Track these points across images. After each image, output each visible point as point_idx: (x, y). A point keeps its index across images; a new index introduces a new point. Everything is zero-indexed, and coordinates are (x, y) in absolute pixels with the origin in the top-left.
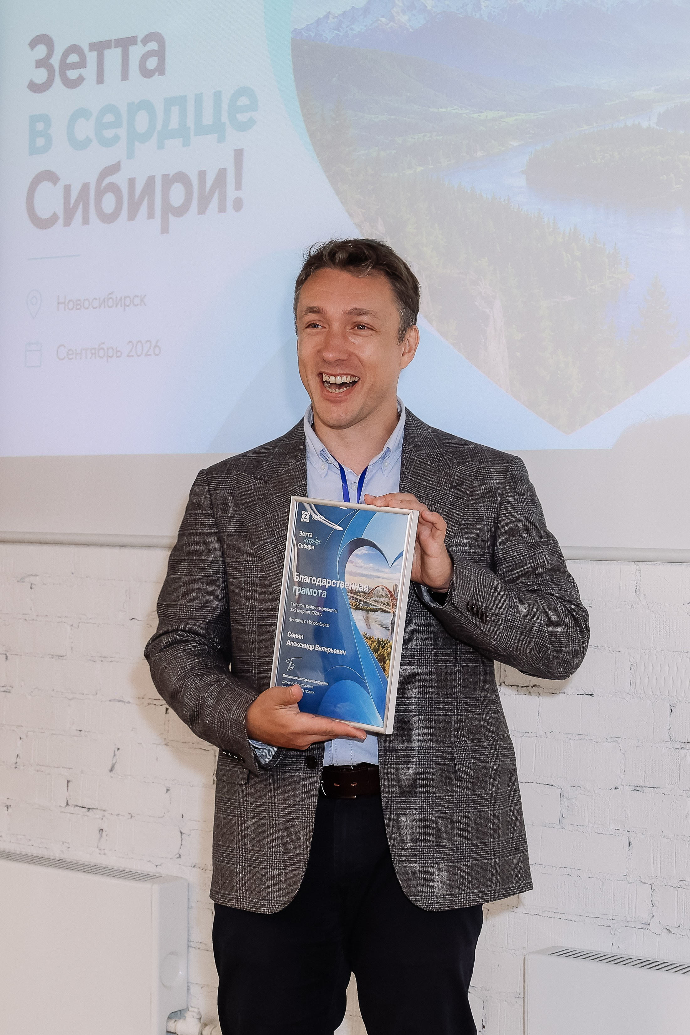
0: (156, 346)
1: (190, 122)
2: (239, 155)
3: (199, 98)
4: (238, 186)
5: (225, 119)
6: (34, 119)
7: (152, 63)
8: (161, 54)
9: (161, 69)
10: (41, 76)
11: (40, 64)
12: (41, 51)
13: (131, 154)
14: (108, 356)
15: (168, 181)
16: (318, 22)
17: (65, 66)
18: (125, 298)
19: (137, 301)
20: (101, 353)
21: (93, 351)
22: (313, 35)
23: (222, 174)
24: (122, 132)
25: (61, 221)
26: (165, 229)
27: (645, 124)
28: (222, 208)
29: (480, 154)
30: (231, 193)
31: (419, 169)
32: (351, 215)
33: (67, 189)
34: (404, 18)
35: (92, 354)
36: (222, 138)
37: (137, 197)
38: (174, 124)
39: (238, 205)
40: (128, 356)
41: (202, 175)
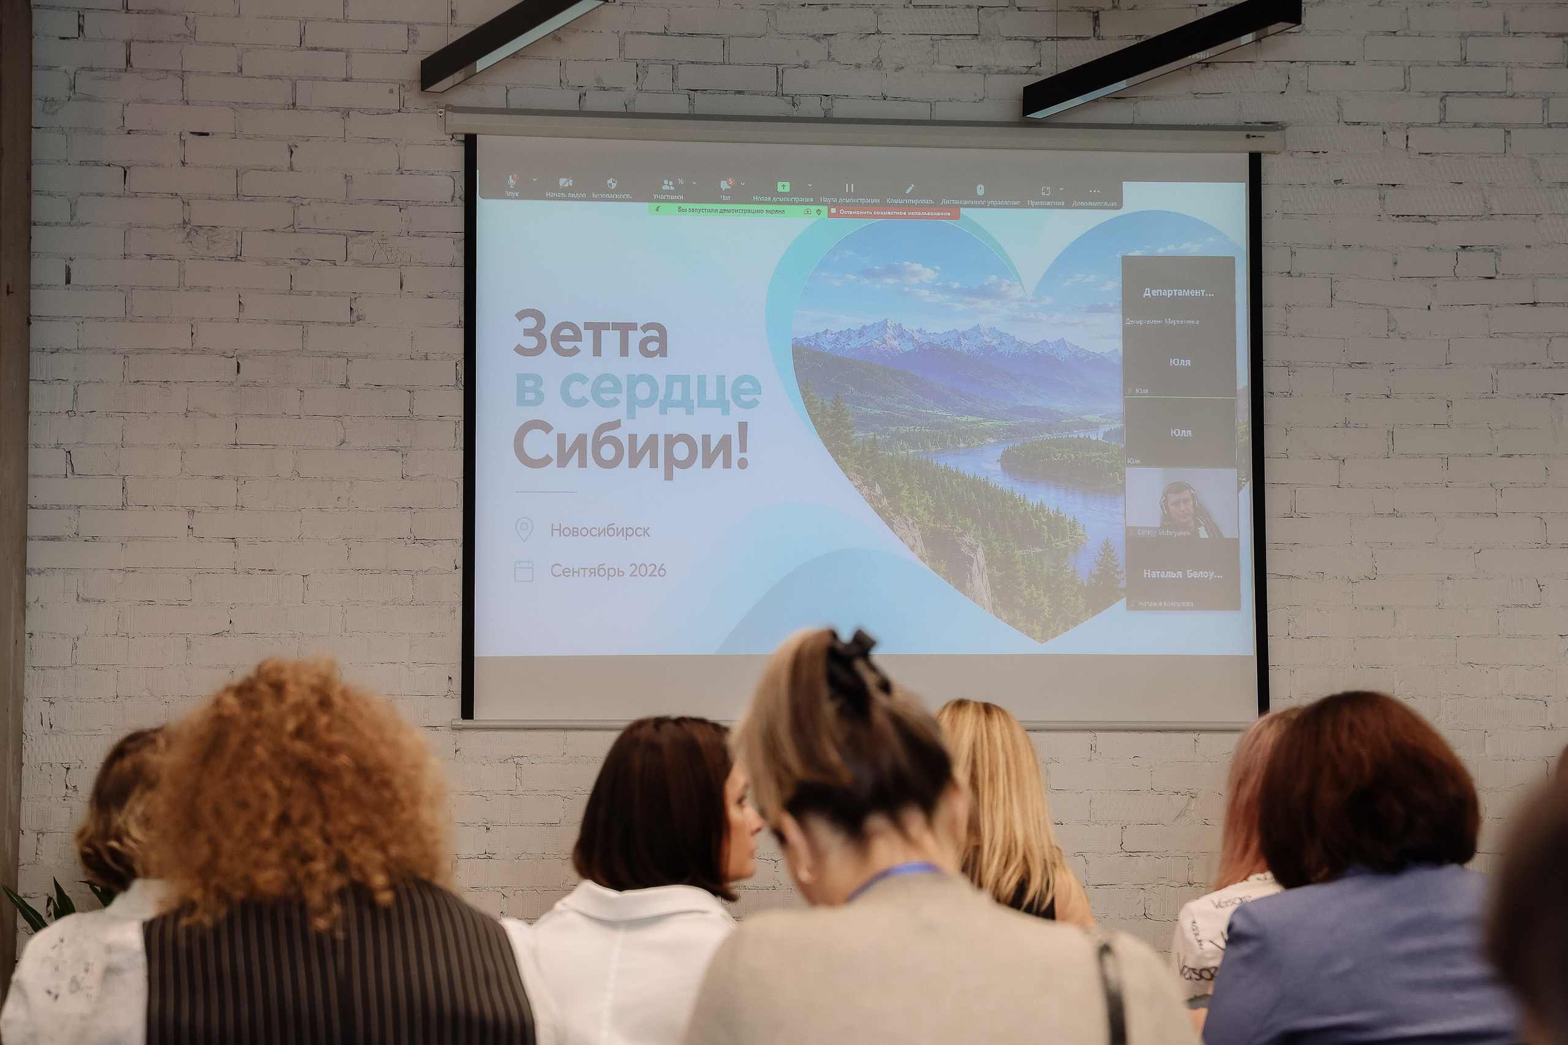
0: (660, 569)
1: (694, 396)
2: (743, 427)
3: (702, 380)
4: (743, 449)
5: (728, 396)
6: (521, 378)
7: (653, 346)
8: (662, 339)
9: (663, 351)
10: (531, 343)
11: (528, 332)
12: (531, 323)
13: (631, 415)
14: (609, 575)
15: (670, 441)
16: (817, 335)
17: (556, 337)
18: (627, 529)
19: (640, 532)
20: (602, 572)
21: (593, 571)
22: (813, 344)
23: (726, 440)
24: (623, 397)
25: (555, 463)
26: (669, 476)
27: (1094, 438)
28: (727, 464)
29: (962, 445)
30: (736, 455)
31: (911, 451)
32: (851, 480)
33: (561, 438)
34: (895, 343)
35: (592, 573)
36: (726, 411)
37: (639, 449)
38: (677, 395)
39: (743, 463)
40: (631, 575)
41: (706, 439)
